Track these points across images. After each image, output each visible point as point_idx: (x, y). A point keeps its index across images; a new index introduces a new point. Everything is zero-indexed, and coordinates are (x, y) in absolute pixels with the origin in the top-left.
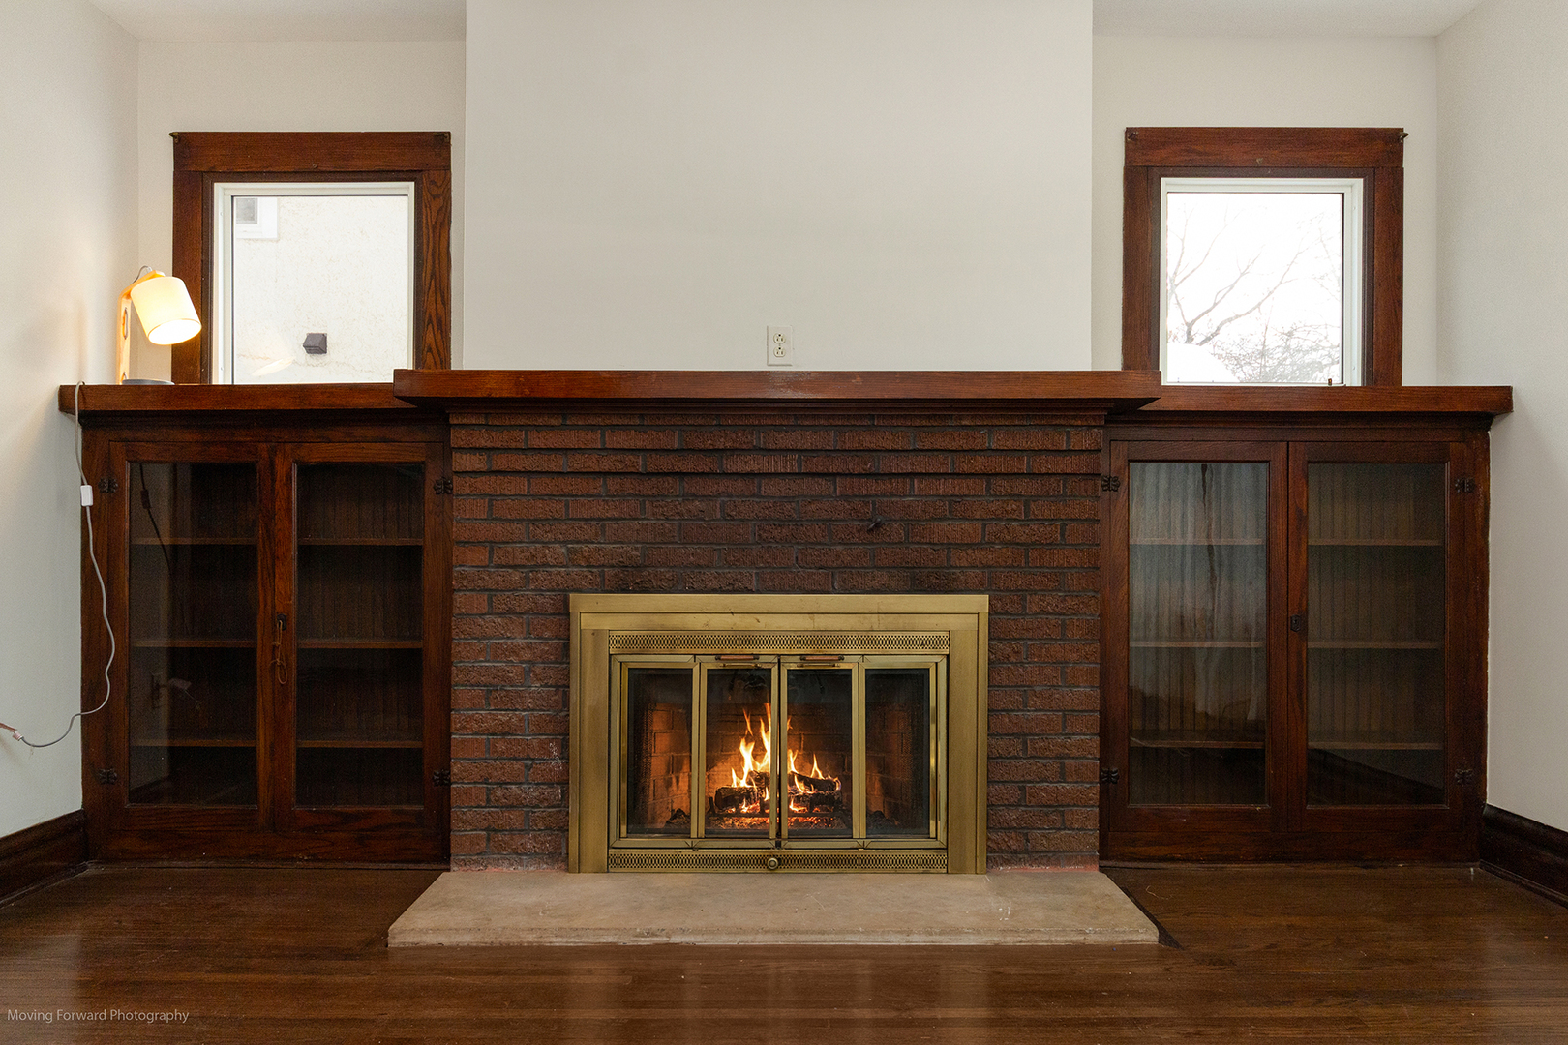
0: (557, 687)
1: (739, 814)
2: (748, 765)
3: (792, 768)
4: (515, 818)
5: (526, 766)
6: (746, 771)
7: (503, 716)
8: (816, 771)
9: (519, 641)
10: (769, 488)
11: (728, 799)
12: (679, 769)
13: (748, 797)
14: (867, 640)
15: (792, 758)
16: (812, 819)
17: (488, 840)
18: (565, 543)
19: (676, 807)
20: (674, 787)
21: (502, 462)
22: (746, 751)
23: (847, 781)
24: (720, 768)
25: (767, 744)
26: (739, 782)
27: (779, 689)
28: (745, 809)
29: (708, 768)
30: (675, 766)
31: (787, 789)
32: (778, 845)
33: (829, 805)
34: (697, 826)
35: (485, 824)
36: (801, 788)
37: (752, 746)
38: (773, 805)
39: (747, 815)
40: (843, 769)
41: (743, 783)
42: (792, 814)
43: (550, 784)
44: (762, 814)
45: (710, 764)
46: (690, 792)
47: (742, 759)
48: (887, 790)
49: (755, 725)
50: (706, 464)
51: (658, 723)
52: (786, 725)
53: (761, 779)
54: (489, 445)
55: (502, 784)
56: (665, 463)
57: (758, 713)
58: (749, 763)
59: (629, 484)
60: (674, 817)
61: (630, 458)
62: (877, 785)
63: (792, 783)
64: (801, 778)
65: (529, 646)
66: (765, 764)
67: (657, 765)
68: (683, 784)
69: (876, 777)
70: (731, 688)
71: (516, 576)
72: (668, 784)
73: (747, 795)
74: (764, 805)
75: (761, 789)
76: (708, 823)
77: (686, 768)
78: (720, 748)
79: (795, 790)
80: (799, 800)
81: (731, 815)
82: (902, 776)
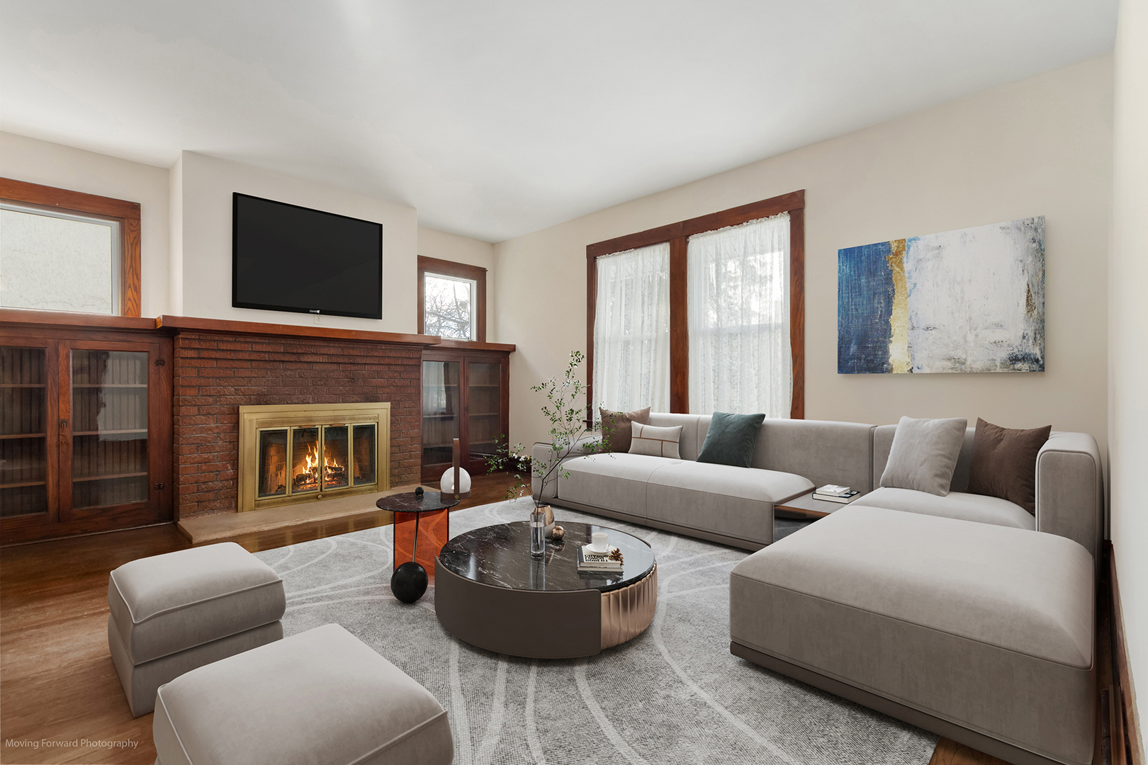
0: (230, 442)
1: (306, 484)
2: (309, 465)
3: (326, 464)
4: (211, 495)
5: (217, 475)
6: (308, 467)
7: (205, 456)
8: (335, 464)
9: (212, 425)
10: (316, 367)
11: (302, 478)
12: (281, 469)
13: (309, 477)
14: (352, 418)
15: (326, 460)
16: (334, 482)
17: (198, 506)
18: (233, 386)
19: (280, 484)
20: (279, 476)
21: (205, 354)
22: (308, 459)
23: (347, 467)
24: (298, 467)
25: (317, 456)
26: (306, 471)
27: (321, 436)
28: (308, 482)
29: (293, 468)
30: (279, 468)
31: (324, 472)
32: (321, 490)
33: (340, 476)
34: (289, 490)
35: (197, 500)
36: (330, 471)
37: (311, 457)
38: (319, 479)
39: (309, 484)
40: (345, 463)
41: (307, 472)
42: (326, 481)
43: (227, 480)
44: (315, 482)
45: (294, 466)
46: (286, 477)
47: (307, 463)
48: (361, 469)
49: (312, 449)
50: (294, 358)
51: (273, 452)
52: (324, 448)
53: (314, 469)
54: (200, 347)
55: (204, 483)
56: (277, 357)
57: (313, 444)
58: (310, 463)
59: (261, 364)
60: (279, 488)
61: (262, 355)
62: (357, 467)
63: (326, 470)
64: (329, 468)
65: (217, 427)
66: (316, 464)
67: (272, 468)
68: (283, 475)
69: (357, 464)
70: (303, 436)
71: (211, 399)
72: (277, 475)
73: (309, 476)
74: (315, 479)
75: (314, 473)
76: (293, 489)
77: (284, 468)
78: (298, 459)
79: (327, 472)
80: (329, 476)
81: (302, 485)
82: (366, 463)
